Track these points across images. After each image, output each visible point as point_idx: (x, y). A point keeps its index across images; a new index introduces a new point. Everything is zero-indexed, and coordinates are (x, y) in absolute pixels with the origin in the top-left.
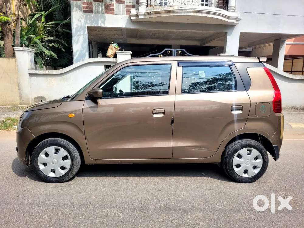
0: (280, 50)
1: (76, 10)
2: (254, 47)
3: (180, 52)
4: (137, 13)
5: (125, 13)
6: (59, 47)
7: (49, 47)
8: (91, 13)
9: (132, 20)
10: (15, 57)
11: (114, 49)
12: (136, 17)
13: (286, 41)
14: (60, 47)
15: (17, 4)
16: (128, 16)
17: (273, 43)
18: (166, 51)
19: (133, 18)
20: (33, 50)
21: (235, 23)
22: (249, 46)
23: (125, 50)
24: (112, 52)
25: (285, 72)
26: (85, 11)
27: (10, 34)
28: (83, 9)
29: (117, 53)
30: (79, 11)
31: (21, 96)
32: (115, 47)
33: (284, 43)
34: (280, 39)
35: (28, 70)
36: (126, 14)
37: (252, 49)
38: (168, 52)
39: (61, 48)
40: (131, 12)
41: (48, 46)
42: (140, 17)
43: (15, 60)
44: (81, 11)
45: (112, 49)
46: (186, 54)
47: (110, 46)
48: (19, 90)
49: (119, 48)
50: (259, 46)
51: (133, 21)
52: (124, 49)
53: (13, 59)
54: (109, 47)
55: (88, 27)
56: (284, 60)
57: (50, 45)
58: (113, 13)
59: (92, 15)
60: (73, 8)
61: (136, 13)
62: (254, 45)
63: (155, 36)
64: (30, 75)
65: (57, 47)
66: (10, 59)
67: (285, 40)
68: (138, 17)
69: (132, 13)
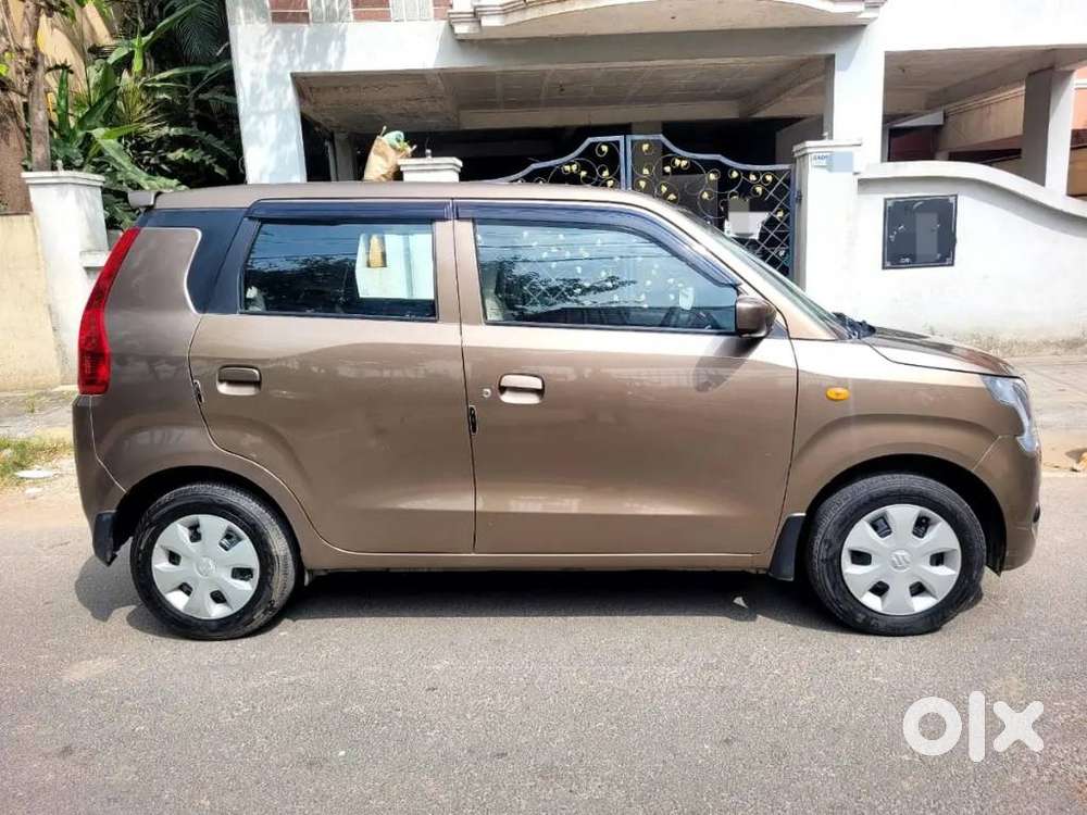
0: (1054, 110)
1: (248, 16)
2: (951, 107)
3: (645, 147)
4: (475, 7)
5: (432, 12)
6: (203, 161)
7: (166, 164)
8: (302, 22)
9: (459, 38)
10: (31, 210)
11: (391, 153)
12: (474, 25)
13: (1075, 74)
14: (207, 163)
15: (27, 11)
16: (443, 24)
17: (1024, 88)
18: (593, 145)
19: (461, 29)
20: (97, 177)
21: (862, 16)
22: (930, 108)
23: (433, 155)
24: (385, 165)
25: (1074, 199)
26: (279, 18)
27: (12, 124)
28: (270, 12)
29: (402, 169)
30: (258, 19)
31: (64, 353)
32: (394, 148)
33: (1067, 84)
34: (1052, 68)
35: (81, 253)
36: (435, 16)
37: (945, 117)
38: (600, 149)
39: (210, 164)
40: (451, 6)
41: (163, 159)
42: (486, 22)
43: (32, 221)
44: (265, 17)
45: (383, 155)
46: (672, 152)
47: (376, 142)
48: (54, 330)
49: (409, 150)
50: (970, 103)
51: (463, 42)
52: (429, 151)
53: (25, 217)
54: (374, 147)
55: (294, 77)
56: (1072, 149)
57: (171, 156)
58: (385, 17)
59: (306, 29)
60: (235, 11)
61: (472, 10)
62: (949, 102)
63: (562, 94)
64: (88, 273)
65: (197, 163)
66: (14, 218)
67: (1072, 72)
68: (480, 22)
69: (455, 9)
